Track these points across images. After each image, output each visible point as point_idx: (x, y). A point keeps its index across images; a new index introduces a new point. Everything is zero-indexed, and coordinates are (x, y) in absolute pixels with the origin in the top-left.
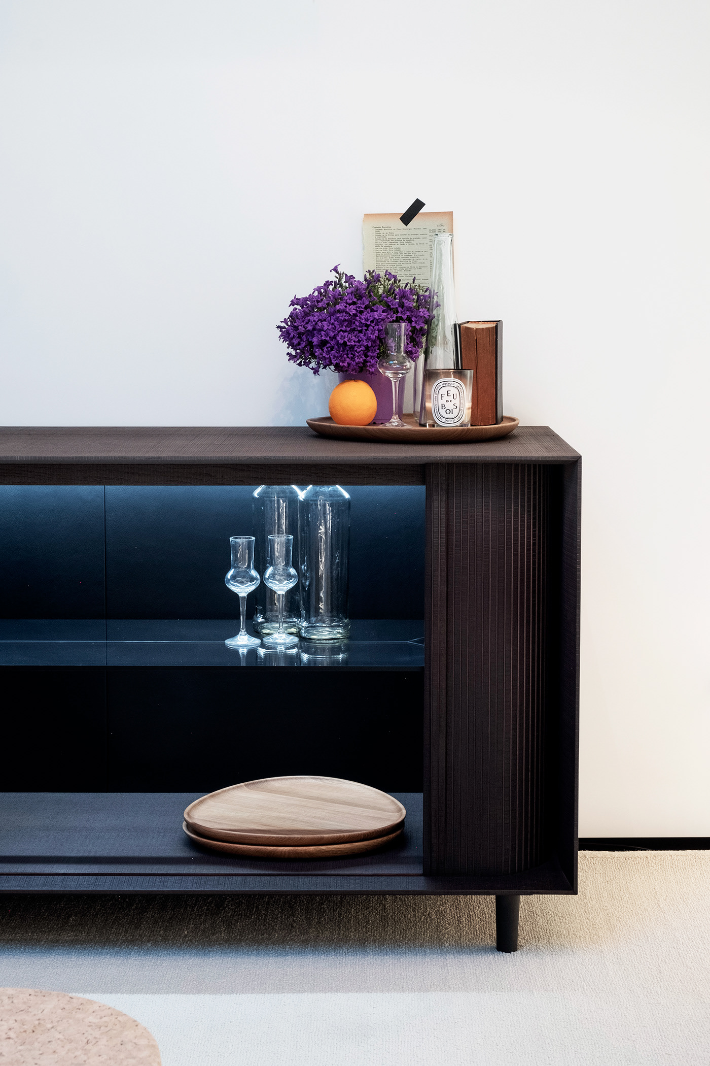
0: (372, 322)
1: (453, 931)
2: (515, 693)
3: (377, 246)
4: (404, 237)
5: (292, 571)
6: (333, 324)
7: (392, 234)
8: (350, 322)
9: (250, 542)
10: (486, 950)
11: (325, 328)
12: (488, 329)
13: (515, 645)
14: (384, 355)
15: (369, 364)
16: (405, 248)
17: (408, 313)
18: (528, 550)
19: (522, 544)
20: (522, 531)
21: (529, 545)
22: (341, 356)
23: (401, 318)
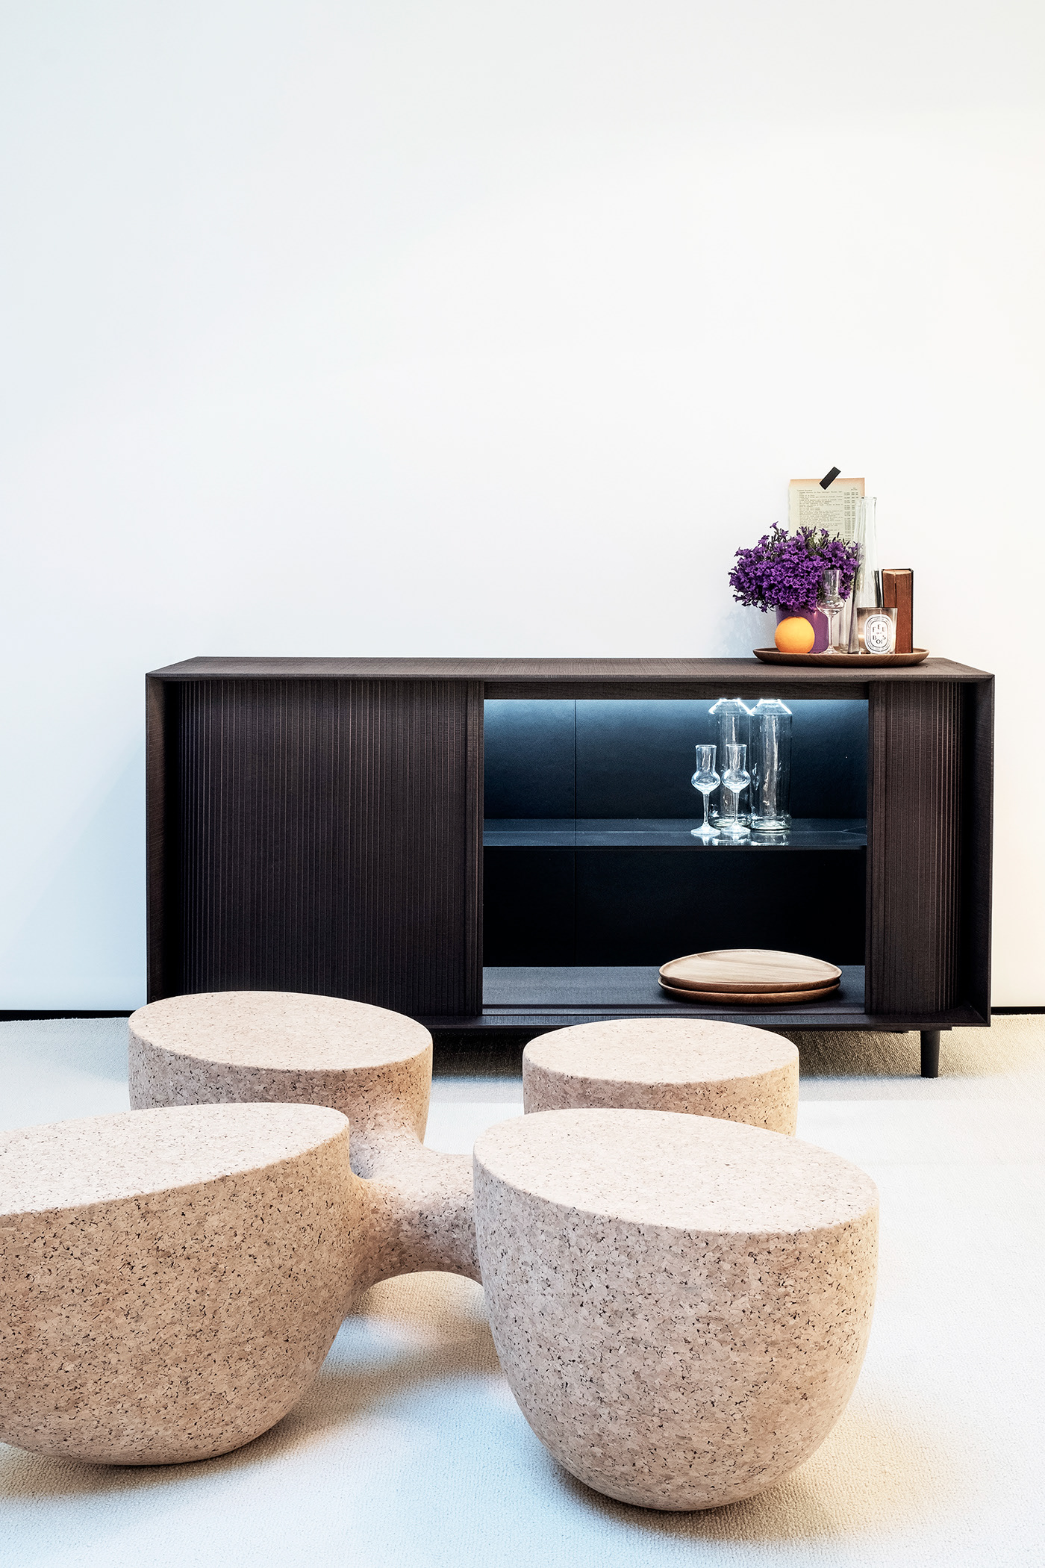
0: (812, 569)
1: (882, 1066)
2: (938, 867)
3: (801, 506)
4: (824, 499)
5: (746, 774)
6: (780, 571)
7: (813, 496)
8: (794, 570)
9: (712, 749)
10: (913, 1076)
11: (774, 574)
12: (905, 575)
13: (939, 828)
14: (822, 597)
15: (810, 603)
16: (824, 508)
17: (840, 562)
18: (950, 751)
19: (945, 746)
20: (945, 736)
21: (950, 747)
22: (788, 597)
23: (835, 566)
